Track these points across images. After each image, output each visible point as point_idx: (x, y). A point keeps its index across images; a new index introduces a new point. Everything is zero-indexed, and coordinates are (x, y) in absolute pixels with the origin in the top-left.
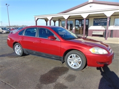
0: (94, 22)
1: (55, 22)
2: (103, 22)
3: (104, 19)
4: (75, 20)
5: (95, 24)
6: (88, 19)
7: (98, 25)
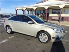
0: (52, 11)
1: (28, 11)
2: (58, 11)
3: (58, 9)
4: (41, 10)
5: (53, 13)
6: (49, 10)
7: (54, 14)
